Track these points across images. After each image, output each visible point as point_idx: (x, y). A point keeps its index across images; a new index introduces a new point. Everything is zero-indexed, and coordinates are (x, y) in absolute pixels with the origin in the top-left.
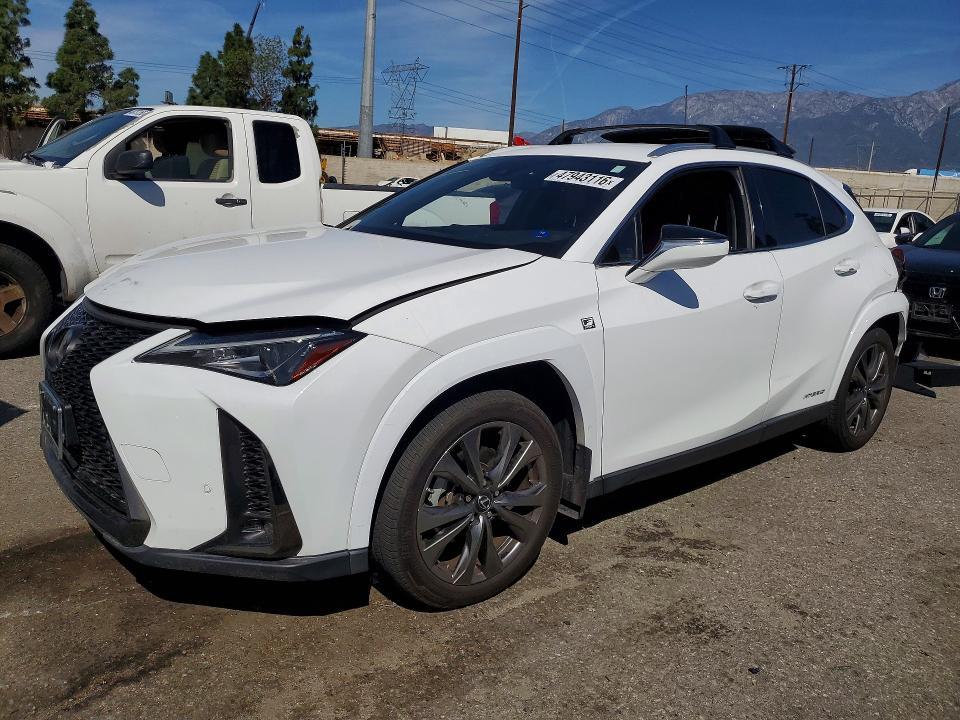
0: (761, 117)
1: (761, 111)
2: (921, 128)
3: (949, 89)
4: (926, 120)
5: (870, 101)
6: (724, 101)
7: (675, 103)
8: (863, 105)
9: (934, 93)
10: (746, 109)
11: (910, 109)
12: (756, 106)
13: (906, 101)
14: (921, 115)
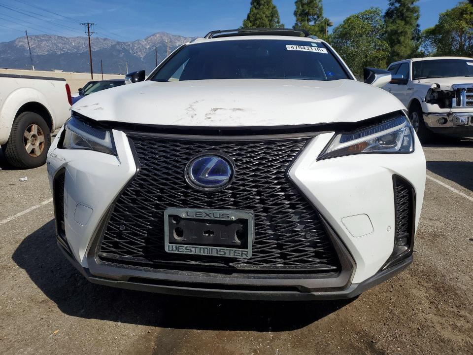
0: (69, 50)
1: (68, 46)
2: (142, 56)
3: (149, 39)
4: (143, 53)
5: (119, 43)
6: (46, 40)
7: (17, 41)
8: (115, 45)
9: (144, 40)
10: (59, 45)
11: (135, 48)
12: (64, 44)
13: (133, 43)
14: (140, 50)
